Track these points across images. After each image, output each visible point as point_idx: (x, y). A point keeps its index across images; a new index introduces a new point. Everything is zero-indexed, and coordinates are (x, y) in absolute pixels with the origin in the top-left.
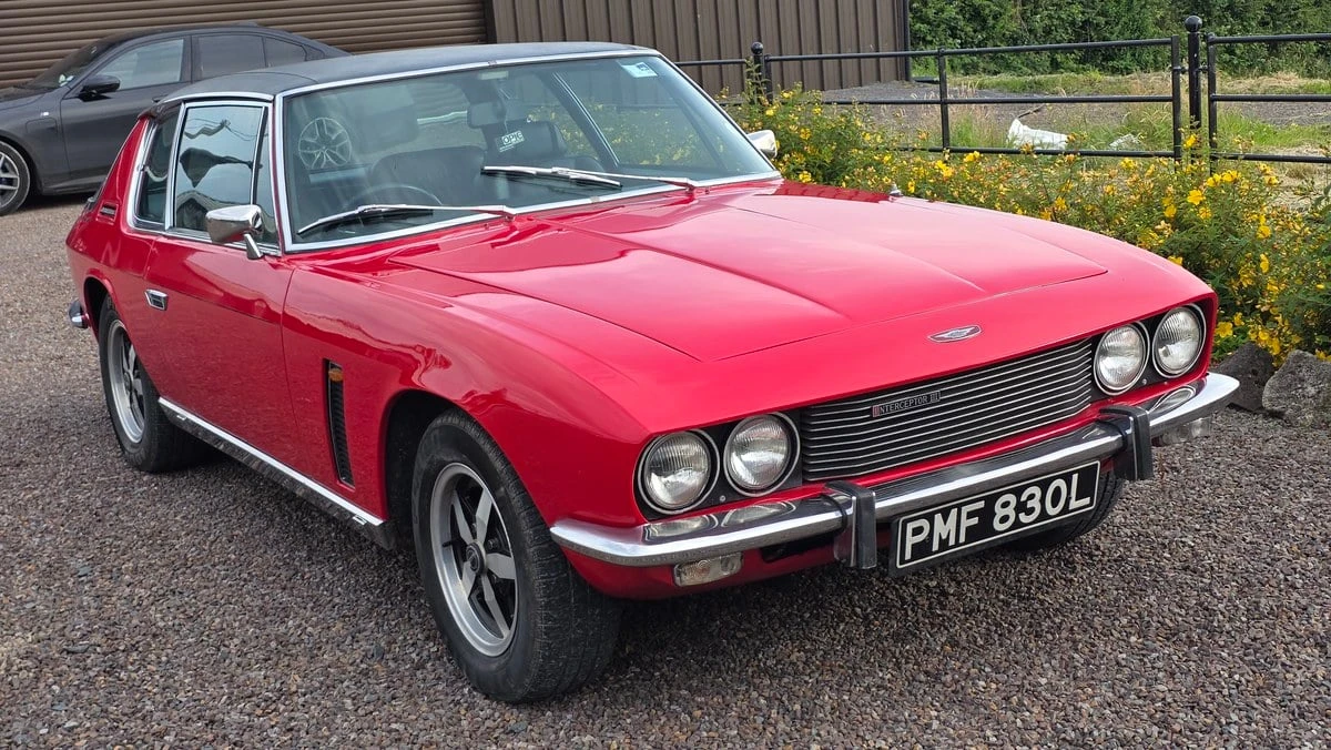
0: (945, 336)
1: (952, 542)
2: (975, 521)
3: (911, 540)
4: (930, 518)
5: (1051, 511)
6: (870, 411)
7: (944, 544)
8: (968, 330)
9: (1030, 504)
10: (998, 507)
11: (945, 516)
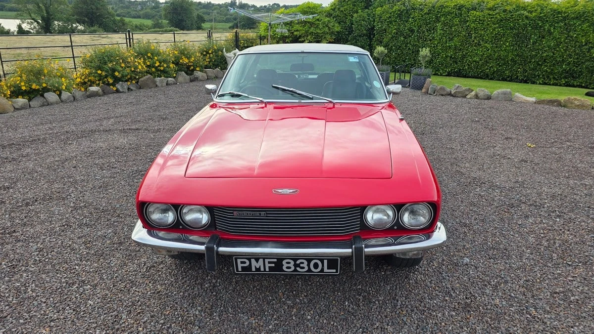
0: (280, 191)
1: (262, 269)
2: (273, 265)
4: (249, 260)
5: (313, 270)
6: (233, 213)
7: (258, 270)
8: (291, 191)
9: (301, 265)
10: (284, 262)
11: (257, 260)
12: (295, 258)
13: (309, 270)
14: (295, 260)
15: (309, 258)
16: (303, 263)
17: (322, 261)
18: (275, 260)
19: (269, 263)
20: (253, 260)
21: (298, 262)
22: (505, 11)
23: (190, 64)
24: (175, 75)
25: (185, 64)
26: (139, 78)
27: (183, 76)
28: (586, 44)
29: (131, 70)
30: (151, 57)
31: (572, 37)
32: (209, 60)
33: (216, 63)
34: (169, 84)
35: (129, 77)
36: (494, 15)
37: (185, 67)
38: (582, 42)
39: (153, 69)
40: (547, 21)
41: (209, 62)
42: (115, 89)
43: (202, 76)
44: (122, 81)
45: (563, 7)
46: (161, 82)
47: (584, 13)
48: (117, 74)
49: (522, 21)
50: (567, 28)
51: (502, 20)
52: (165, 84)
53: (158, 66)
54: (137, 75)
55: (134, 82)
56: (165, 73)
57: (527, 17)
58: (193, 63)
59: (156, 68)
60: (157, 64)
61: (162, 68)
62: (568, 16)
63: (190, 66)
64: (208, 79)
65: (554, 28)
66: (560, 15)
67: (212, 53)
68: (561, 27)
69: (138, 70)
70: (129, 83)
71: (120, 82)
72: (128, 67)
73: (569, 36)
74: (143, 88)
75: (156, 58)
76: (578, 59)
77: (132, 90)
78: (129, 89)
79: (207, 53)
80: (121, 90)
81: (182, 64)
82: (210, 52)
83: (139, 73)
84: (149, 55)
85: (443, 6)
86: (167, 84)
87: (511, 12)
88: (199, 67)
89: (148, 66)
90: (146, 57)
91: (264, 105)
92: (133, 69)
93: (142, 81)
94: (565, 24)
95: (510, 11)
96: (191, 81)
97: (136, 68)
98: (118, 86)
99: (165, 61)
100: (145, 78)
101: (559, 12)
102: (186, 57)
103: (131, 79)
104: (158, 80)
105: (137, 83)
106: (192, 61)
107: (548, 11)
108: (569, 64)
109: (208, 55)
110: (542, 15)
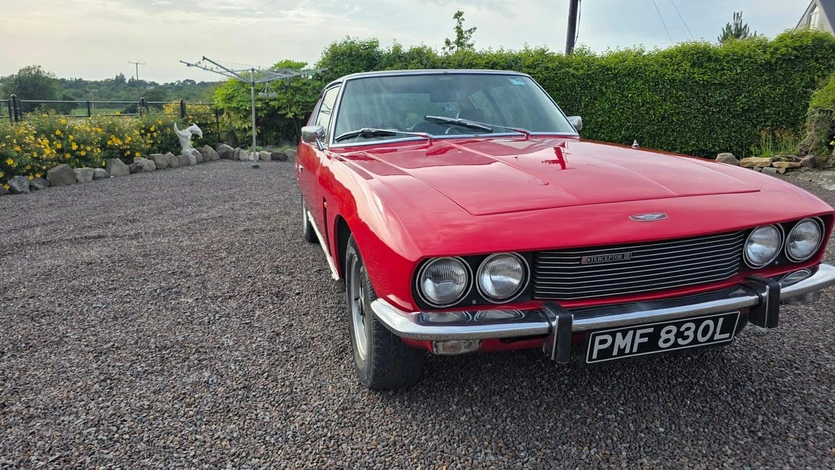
0: (642, 217)
1: (627, 351)
2: (646, 340)
3: (597, 347)
4: (613, 335)
5: (700, 339)
6: (580, 260)
7: (621, 352)
8: (658, 215)
9: (686, 334)
10: (663, 333)
11: (624, 334)
12: (678, 321)
13: (695, 341)
14: (679, 325)
15: (698, 319)
16: (688, 329)
17: (716, 320)
18: (651, 330)
19: (642, 336)
20: (619, 335)
21: (682, 329)
22: (547, 68)
23: (125, 147)
24: (104, 164)
25: (118, 148)
26: (48, 169)
27: (118, 165)
28: (643, 105)
29: (32, 157)
30: (62, 136)
31: (627, 97)
32: (152, 142)
33: (164, 146)
34: (98, 178)
35: (28, 167)
36: (535, 74)
37: (118, 151)
38: (639, 102)
39: (68, 156)
40: (597, 79)
41: (152, 145)
42: (7, 187)
43: (149, 165)
44: (19, 174)
45: (612, 63)
46: (85, 174)
47: (636, 69)
48: (10, 162)
49: (569, 80)
50: (620, 88)
51: (545, 80)
52: (90, 178)
53: (77, 150)
54: (42, 165)
55: (38, 175)
56: (87, 160)
57: (573, 75)
58: (130, 146)
59: (72, 153)
60: (75, 147)
61: (83, 153)
62: (618, 72)
63: (125, 150)
64: (157, 169)
65: (606, 88)
66: (610, 72)
67: (155, 131)
68: (613, 86)
69: (45, 156)
70: (31, 178)
71: (16, 177)
72: (27, 151)
73: (623, 96)
74: (55, 186)
75: (71, 137)
76: (636, 122)
77: (37, 189)
78: (31, 187)
79: (147, 130)
80: (18, 189)
81: (111, 148)
82: (152, 129)
83: (46, 160)
84: (58, 132)
85: (472, 64)
86: (94, 178)
87: (555, 70)
88: (139, 151)
89: (59, 151)
90: (52, 136)
91: (428, 144)
92: (35, 155)
93: (52, 174)
94: (617, 83)
95: (553, 69)
96: (132, 172)
97: (40, 152)
98: (14, 183)
99: (85, 142)
100: (57, 168)
101: (608, 68)
102: (118, 136)
103: (33, 171)
104: (79, 172)
105: (44, 177)
106: (127, 142)
107: (597, 67)
108: (628, 128)
109: (149, 135)
110: (590, 72)
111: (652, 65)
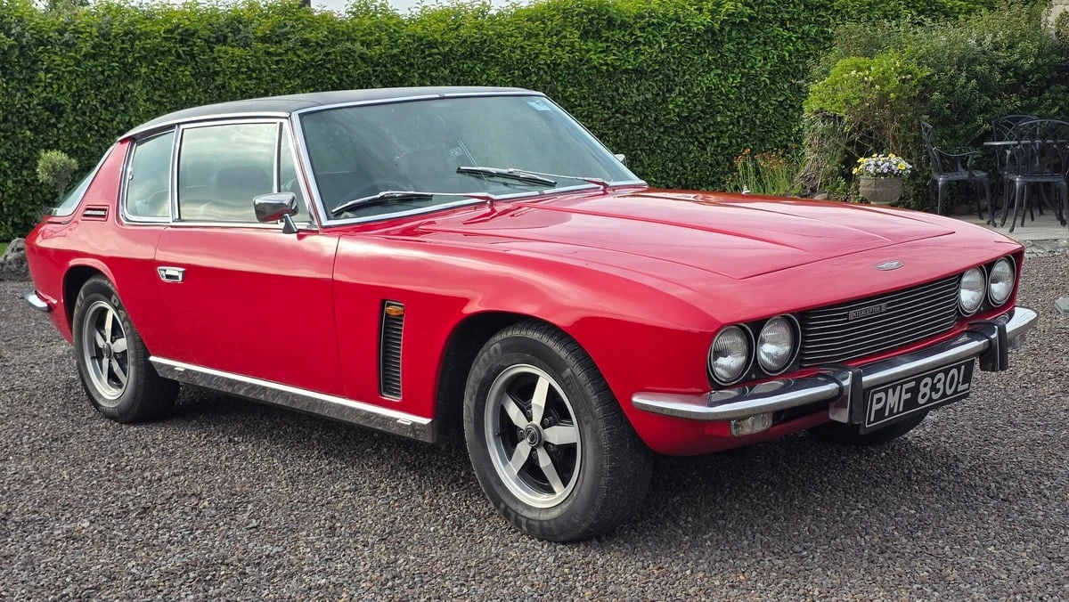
22: (305, 43)
36: (280, 55)
40: (411, 65)
47: (482, 43)
49: (356, 66)
51: (305, 68)
57: (362, 57)
62: (451, 50)
66: (436, 51)
85: (131, 32)
87: (322, 47)
94: (451, 72)
95: (317, 44)
101: (430, 42)
107: (408, 40)
110: (395, 51)
111: (512, 36)
